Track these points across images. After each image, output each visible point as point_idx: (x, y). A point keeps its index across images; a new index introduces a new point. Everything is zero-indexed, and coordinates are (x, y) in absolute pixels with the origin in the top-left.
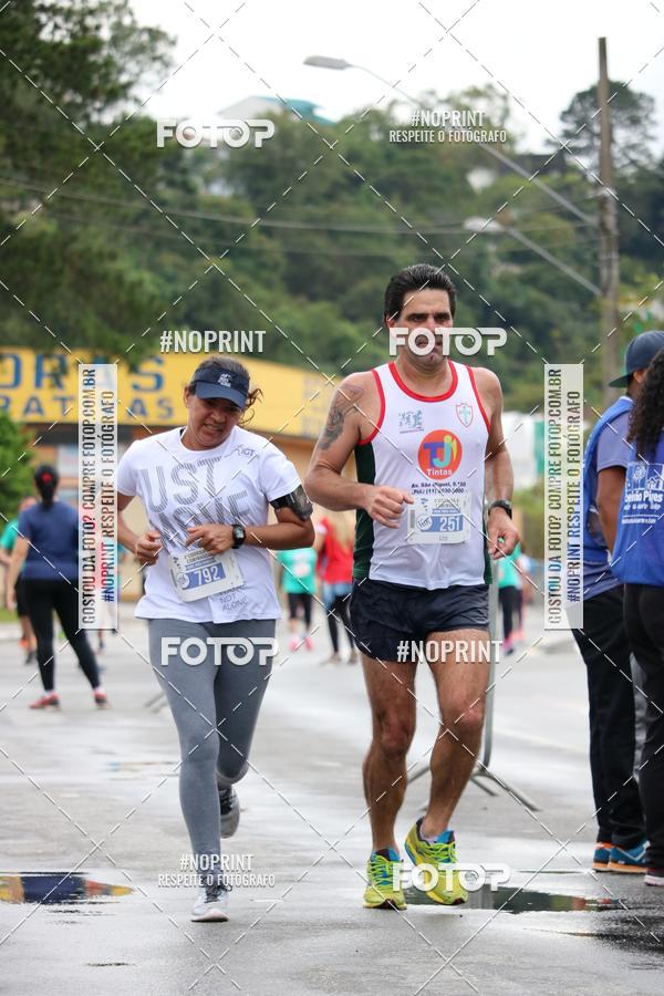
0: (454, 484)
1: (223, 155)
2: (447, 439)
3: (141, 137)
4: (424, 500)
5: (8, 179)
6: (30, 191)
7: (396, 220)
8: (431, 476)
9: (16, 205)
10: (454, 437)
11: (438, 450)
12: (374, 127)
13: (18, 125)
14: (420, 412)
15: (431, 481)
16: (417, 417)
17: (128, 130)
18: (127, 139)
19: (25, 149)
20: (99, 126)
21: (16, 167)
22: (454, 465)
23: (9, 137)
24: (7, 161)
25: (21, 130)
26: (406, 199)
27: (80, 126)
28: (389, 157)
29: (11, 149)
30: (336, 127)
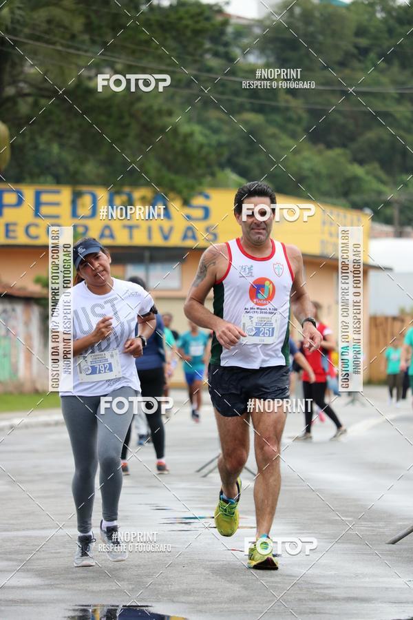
0: (270, 309)
1: (257, 31)
2: (267, 283)
3: (192, 17)
4: (251, 317)
5: (86, 51)
6: (104, 60)
7: (395, 83)
8: (256, 304)
9: (93, 72)
10: (271, 282)
12: (378, 8)
14: (252, 266)
15: (256, 307)
16: (250, 269)
17: (182, 10)
18: (181, 19)
19: (100, 27)
20: (159, 8)
21: (93, 42)
22: (270, 298)
23: (88, 17)
24: (86, 37)
25: (96, 12)
26: (403, 66)
27: (144, 8)
28: (390, 31)
29: (89, 27)
30: (348, 7)
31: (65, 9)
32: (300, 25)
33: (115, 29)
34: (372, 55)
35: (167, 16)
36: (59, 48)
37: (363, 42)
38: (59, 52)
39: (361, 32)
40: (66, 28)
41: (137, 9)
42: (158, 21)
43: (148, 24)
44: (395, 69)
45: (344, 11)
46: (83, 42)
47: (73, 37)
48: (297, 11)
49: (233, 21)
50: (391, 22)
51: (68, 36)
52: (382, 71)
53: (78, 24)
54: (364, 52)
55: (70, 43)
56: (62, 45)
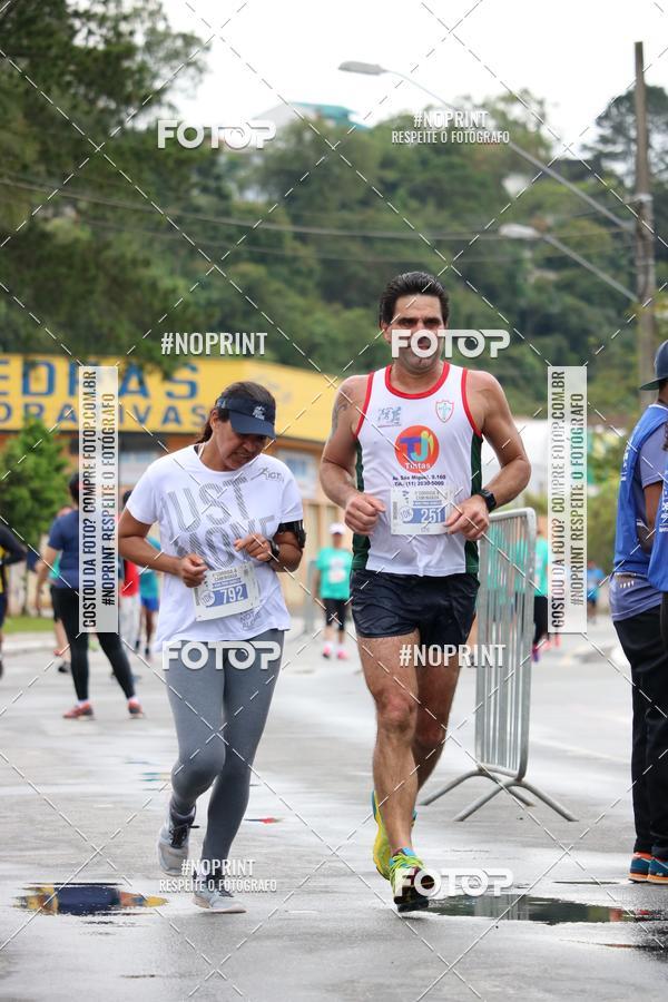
0: (433, 477)
1: (257, 161)
2: (424, 435)
4: (406, 493)
5: (41, 186)
6: (64, 197)
7: (431, 227)
8: (410, 470)
9: (50, 212)
10: (430, 432)
11: (416, 444)
13: (52, 131)
14: (399, 409)
15: (410, 474)
16: (396, 413)
19: (59, 156)
20: (133, 131)
21: (50, 174)
22: (432, 459)
23: (44, 143)
24: (42, 168)
25: (54, 137)
26: (441, 205)
27: (115, 131)
28: (424, 163)
29: (45, 155)
30: (371, 132)
31: (15, 133)
32: (311, 153)
33: (77, 158)
34: (402, 192)
35: (143, 142)
36: (7, 181)
37: (391, 175)
38: (6, 186)
39: (387, 163)
40: (16, 157)
41: (105, 131)
42: (132, 149)
43: (118, 152)
44: (430, 209)
45: (366, 138)
46: (37, 174)
47: (25, 167)
48: (308, 136)
49: (226, 149)
50: (426, 151)
51: (18, 167)
52: (414, 213)
53: (30, 152)
54: (390, 188)
55: (21, 176)
56: (10, 178)
